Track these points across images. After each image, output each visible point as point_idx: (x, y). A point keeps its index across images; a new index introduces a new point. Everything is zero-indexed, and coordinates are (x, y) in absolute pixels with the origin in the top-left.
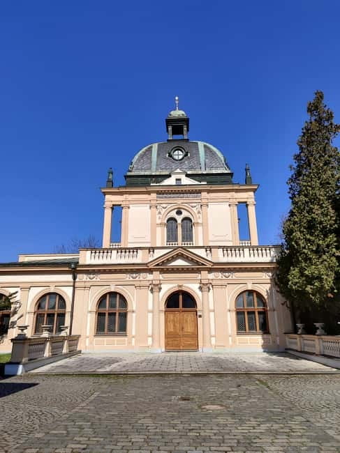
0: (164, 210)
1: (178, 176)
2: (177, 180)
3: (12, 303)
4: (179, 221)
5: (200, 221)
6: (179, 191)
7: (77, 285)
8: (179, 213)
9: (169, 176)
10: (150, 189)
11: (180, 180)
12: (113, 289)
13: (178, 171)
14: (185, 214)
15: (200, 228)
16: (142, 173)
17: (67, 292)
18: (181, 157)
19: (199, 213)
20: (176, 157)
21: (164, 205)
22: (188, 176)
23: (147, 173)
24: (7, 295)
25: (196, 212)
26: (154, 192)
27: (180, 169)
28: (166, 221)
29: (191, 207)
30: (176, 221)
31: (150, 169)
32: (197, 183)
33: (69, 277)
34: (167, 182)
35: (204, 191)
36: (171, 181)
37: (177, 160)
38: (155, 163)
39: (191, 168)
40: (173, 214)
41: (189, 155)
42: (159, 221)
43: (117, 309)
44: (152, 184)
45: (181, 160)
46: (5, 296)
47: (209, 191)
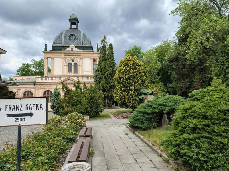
0: (67, 60)
1: (72, 47)
2: (72, 48)
3: (16, 95)
4: (73, 64)
5: (80, 64)
6: (72, 53)
7: (36, 88)
8: (73, 61)
9: (69, 47)
10: (61, 52)
11: (73, 49)
12: (48, 90)
13: (72, 45)
14: (75, 62)
15: (80, 67)
16: (58, 45)
17: (33, 91)
18: (73, 39)
19: (80, 61)
20: (72, 39)
21: (67, 58)
22: (76, 47)
23: (60, 45)
24: (14, 92)
25: (79, 61)
26: (63, 53)
27: (73, 44)
28: (68, 64)
29: (77, 59)
30: (72, 64)
31: (61, 43)
32: (79, 50)
33: (33, 86)
34: (68, 49)
35: (82, 53)
36: (69, 49)
37: (72, 40)
38: (63, 41)
39: (77, 44)
40: (71, 62)
41: (77, 38)
42: (65, 64)
43: (50, 95)
44: (62, 50)
45: (73, 40)
46: (13, 92)
47: (83, 53)
